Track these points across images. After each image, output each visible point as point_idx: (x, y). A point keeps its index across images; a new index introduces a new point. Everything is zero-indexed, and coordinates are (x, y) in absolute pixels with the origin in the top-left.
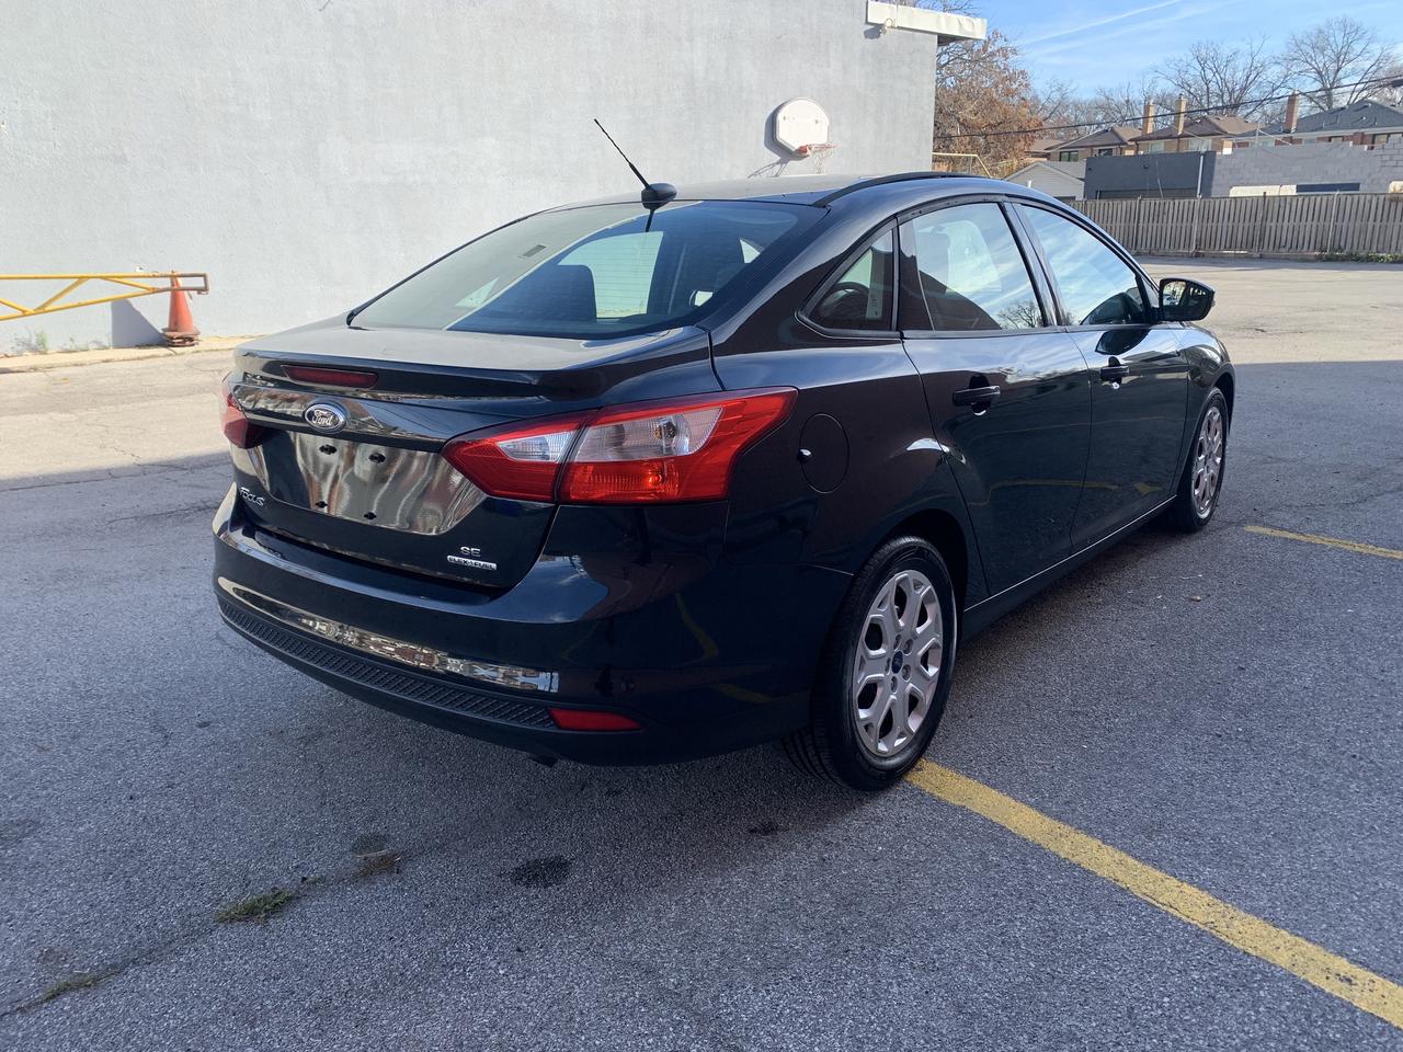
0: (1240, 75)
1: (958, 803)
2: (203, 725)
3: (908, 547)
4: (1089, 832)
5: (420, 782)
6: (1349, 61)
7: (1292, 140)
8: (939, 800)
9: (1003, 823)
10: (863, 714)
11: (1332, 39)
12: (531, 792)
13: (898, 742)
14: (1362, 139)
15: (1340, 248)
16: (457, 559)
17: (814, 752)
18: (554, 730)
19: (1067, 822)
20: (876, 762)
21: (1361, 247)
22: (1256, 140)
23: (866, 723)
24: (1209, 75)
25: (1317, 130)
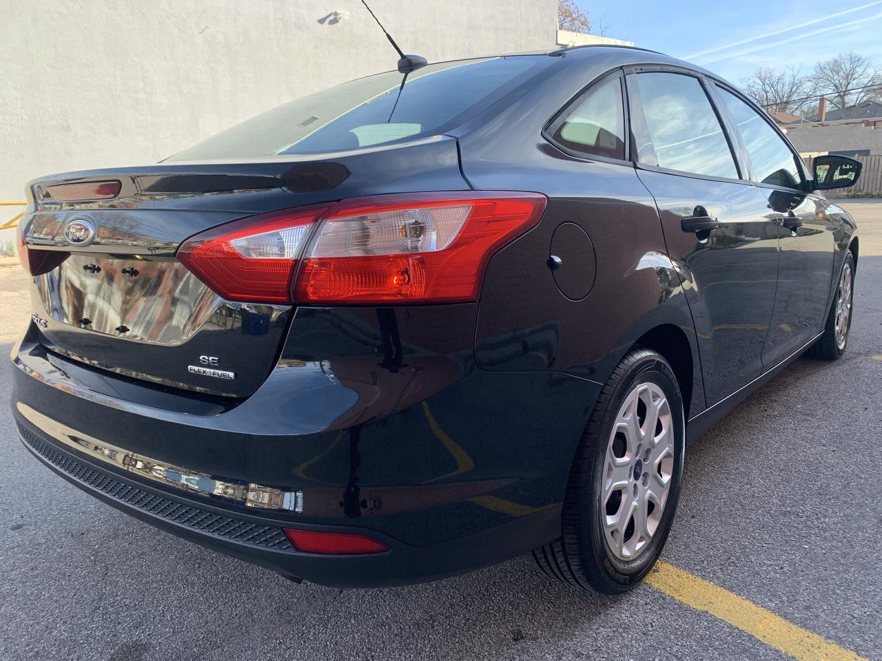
0: (787, 89)
1: (700, 608)
2: (17, 527)
3: (645, 362)
4: (840, 642)
5: (193, 584)
6: (854, 79)
7: (822, 125)
8: (680, 605)
9: (749, 631)
10: (610, 520)
11: (843, 66)
12: (293, 596)
13: (639, 545)
14: (868, 124)
15: (860, 190)
16: (196, 368)
17: (563, 559)
18: (291, 552)
19: (813, 629)
20: (621, 566)
21: (874, 190)
22: (801, 125)
23: (613, 529)
24: (768, 89)
25: (839, 119)
